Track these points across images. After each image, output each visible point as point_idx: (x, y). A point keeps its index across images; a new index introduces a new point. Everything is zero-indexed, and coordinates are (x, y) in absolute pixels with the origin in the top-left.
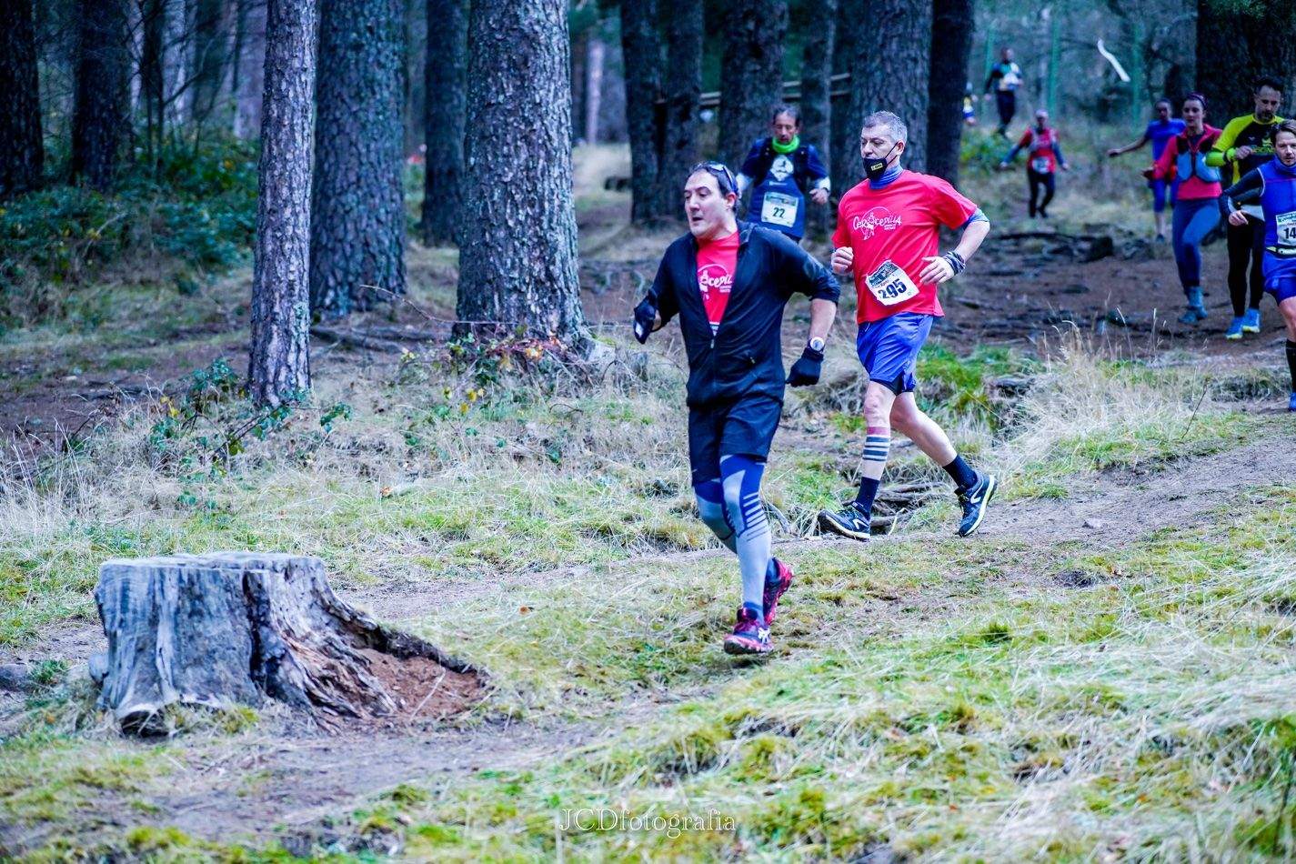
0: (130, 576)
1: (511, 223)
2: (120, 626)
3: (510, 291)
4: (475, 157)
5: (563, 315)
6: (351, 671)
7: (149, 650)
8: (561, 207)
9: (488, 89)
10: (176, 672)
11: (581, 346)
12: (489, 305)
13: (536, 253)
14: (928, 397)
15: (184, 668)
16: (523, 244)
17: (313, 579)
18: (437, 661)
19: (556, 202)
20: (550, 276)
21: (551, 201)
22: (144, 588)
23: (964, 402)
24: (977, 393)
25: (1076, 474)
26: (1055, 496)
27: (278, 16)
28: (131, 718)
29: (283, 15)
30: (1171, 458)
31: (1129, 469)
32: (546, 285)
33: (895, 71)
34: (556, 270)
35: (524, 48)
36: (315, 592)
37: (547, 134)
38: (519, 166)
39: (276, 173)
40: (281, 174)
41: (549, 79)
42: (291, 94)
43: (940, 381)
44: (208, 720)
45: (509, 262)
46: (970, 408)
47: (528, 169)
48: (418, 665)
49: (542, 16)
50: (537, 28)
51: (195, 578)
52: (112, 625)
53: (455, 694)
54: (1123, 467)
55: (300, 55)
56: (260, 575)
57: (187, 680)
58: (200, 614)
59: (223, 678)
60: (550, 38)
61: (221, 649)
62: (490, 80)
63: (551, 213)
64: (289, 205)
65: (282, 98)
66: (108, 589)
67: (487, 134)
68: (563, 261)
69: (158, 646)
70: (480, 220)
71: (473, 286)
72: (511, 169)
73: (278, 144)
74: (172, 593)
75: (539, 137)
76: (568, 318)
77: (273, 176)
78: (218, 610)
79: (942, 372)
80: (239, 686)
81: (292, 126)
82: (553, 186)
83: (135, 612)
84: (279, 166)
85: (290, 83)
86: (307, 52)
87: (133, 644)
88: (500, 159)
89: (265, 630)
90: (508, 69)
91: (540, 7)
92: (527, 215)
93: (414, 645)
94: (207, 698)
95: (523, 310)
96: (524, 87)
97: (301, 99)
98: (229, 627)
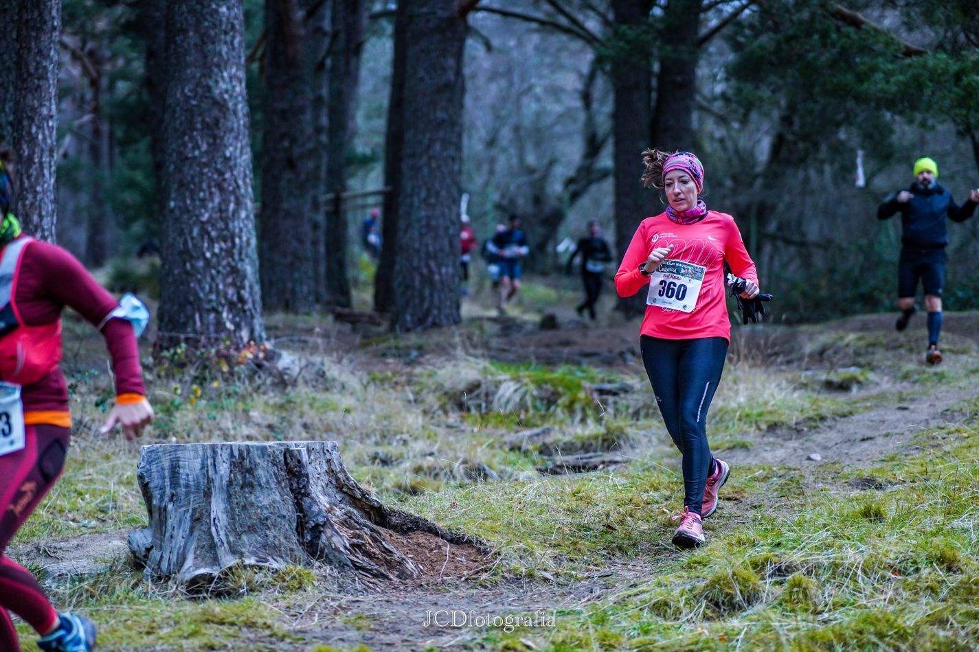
0: (180, 454)
1: (208, 255)
2: (171, 500)
3: (209, 311)
4: (175, 200)
5: (252, 331)
6: (375, 540)
7: (205, 519)
8: (248, 243)
9: (185, 145)
10: (231, 539)
11: (271, 356)
12: (191, 323)
13: (230, 280)
14: (542, 399)
15: (239, 535)
16: (218, 272)
17: (328, 461)
18: (437, 534)
19: (244, 239)
20: (241, 300)
21: (240, 238)
22: (197, 464)
23: (572, 403)
24: (582, 395)
25: (745, 433)
26: (744, 447)
27: (28, 71)
28: (194, 581)
29: (32, 69)
30: (823, 419)
31: (790, 428)
32: (237, 306)
33: (439, 167)
34: (245, 294)
35: (215, 112)
36: (331, 472)
37: (236, 182)
38: (213, 208)
39: (27, 202)
40: (32, 204)
41: (236, 138)
42: (40, 137)
43: (549, 387)
44: (270, 579)
45: (207, 287)
46: (577, 406)
47: (221, 211)
48: (421, 538)
49: (229, 87)
50: (226, 96)
51: (245, 453)
52: (161, 499)
53: (463, 559)
54: (785, 427)
55: (47, 103)
56: (299, 451)
57: (243, 545)
58: (251, 485)
59: (277, 542)
60: (236, 105)
61: (273, 517)
62: (186, 138)
63: (241, 248)
64: (39, 230)
65: (33, 140)
66: (154, 468)
67: (185, 181)
68: (251, 287)
69: (212, 516)
70: (181, 253)
71: (176, 308)
72: (207, 210)
73: (29, 177)
74: (224, 468)
75: (230, 185)
76: (256, 334)
77: (24, 206)
78: (268, 482)
79: (551, 381)
80: (292, 550)
81: (41, 163)
82: (241, 225)
83: (187, 486)
84: (30, 196)
85: (39, 127)
86: (53, 101)
87: (188, 515)
88: (198, 203)
89: (308, 500)
90: (202, 129)
91: (227, 79)
92: (221, 249)
93: (411, 522)
94: (267, 561)
95: (220, 325)
96: (216, 144)
97: (49, 141)
98: (278, 498)
